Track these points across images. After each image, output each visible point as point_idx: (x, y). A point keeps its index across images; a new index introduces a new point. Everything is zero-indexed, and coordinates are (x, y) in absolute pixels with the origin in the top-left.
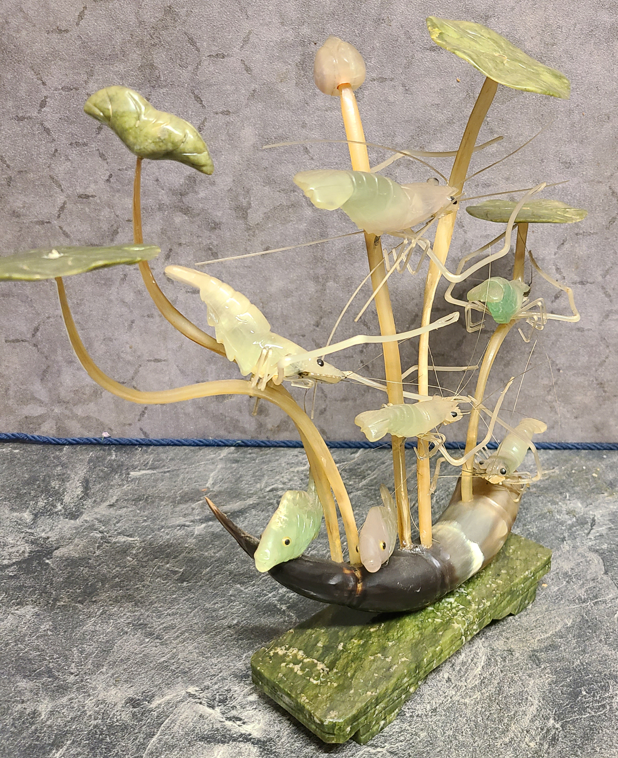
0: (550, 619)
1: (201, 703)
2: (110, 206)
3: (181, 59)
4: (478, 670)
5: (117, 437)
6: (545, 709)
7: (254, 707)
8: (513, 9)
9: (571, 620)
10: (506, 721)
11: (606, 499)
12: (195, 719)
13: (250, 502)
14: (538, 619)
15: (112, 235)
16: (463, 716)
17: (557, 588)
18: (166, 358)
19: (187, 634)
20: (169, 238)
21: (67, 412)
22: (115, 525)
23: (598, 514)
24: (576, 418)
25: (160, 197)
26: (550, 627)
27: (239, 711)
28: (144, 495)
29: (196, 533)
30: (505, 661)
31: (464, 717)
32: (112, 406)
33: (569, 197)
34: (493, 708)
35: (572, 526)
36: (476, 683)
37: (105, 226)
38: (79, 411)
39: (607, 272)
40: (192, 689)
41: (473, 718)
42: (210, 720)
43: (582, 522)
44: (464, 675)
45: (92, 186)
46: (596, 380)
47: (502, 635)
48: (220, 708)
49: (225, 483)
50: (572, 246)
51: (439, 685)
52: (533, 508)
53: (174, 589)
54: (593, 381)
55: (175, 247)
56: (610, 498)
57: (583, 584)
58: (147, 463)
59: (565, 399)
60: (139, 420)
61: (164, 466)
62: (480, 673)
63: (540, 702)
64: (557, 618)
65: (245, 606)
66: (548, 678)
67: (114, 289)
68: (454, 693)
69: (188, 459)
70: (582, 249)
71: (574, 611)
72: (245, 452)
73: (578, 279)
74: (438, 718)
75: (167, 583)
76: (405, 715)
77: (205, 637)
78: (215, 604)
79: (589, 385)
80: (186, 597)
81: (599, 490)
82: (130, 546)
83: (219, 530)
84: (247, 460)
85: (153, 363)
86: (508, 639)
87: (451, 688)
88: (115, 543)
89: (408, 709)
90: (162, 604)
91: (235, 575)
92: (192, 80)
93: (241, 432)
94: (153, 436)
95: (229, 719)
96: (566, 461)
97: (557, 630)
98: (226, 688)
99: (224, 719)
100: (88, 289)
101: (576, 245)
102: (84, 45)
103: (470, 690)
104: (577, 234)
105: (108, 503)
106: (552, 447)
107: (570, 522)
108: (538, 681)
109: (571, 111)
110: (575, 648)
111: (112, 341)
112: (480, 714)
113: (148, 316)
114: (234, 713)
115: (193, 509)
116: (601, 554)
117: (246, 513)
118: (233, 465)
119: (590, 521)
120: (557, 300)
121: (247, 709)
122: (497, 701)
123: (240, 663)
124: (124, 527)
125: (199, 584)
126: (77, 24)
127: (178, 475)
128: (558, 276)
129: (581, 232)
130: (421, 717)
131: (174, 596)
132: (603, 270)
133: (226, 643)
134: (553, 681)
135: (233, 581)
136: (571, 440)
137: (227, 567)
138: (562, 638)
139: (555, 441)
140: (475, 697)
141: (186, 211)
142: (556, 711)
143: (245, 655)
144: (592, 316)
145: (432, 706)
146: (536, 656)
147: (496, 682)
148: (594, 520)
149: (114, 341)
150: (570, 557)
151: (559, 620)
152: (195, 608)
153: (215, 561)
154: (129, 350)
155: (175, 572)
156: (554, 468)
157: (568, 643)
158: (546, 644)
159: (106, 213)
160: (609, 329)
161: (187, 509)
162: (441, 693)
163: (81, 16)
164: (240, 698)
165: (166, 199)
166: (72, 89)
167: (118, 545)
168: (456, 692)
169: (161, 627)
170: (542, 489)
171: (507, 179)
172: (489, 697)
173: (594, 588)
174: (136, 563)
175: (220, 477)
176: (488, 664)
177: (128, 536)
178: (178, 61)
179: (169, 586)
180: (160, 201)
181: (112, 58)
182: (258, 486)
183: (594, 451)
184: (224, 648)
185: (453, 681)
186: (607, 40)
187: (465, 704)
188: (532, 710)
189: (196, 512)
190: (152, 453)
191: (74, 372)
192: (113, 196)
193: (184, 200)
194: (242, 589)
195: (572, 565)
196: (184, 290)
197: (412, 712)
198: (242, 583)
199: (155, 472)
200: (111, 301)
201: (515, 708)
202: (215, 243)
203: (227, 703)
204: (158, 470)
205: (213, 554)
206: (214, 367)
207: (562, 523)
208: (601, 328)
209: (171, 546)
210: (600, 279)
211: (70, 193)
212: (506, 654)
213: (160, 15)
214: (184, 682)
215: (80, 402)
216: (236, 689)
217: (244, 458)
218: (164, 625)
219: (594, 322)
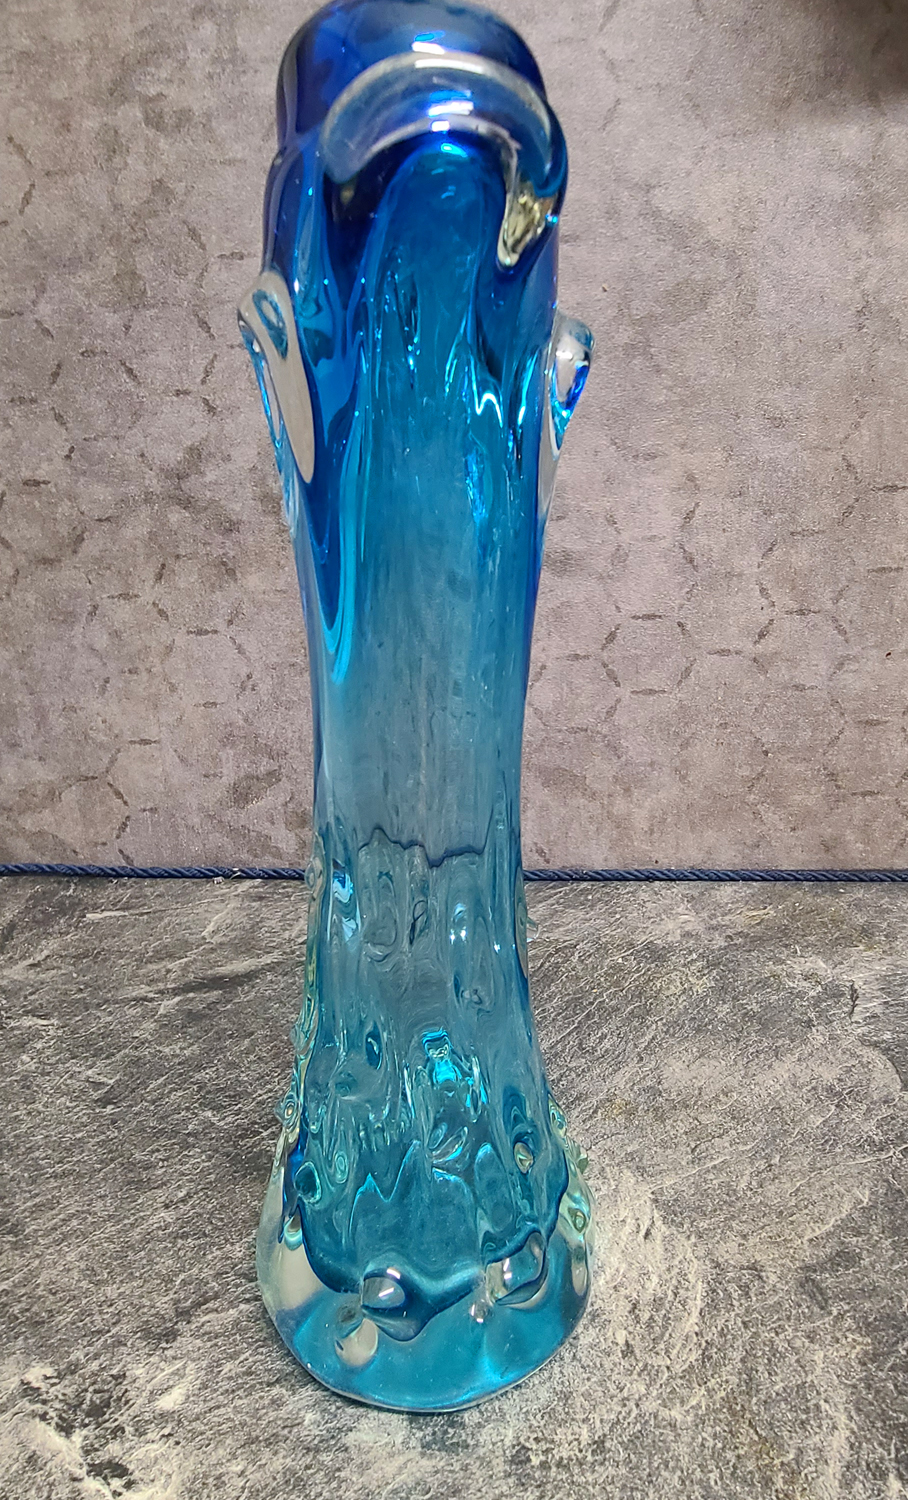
0: (823, 1188)
1: (43, 1417)
2: (72, 497)
3: (178, 262)
4: (691, 1323)
5: (84, 864)
6: (868, 1441)
7: (166, 1431)
8: (688, 174)
9: (867, 1192)
10: (780, 1484)
11: (864, 954)
12: (14, 1468)
13: (267, 959)
14: (798, 1190)
15: (75, 544)
16: (671, 1464)
17: (821, 1120)
18: (157, 738)
19: (75, 1222)
20: (160, 546)
21: (10, 825)
22: (26, 997)
23: (858, 978)
24: (793, 829)
25: (147, 482)
26: (827, 1206)
27: (127, 1445)
28: (95, 949)
29: (162, 1011)
30: (747, 1295)
31: (674, 1471)
32: (77, 815)
33: (780, 474)
34: (742, 1439)
35: (818, 1000)
36: (692, 1358)
37: (64, 530)
38: (28, 823)
39: (840, 593)
40: (37, 1374)
41: (698, 1474)
42: (50, 1475)
43: (834, 993)
44: (663, 1335)
45: (44, 465)
46: (825, 769)
47: (731, 1228)
48: (85, 1432)
49: (233, 930)
50: (785, 552)
51: (608, 1365)
52: (745, 970)
53: (85, 1118)
54: (819, 770)
55: (170, 561)
56: (869, 953)
57: (869, 1110)
58: (119, 901)
59: (776, 799)
60: (118, 837)
61: (145, 905)
62: (697, 1329)
63: (851, 1418)
64: (836, 1186)
65: (210, 1158)
66: (855, 1345)
67: (78, 629)
68: (643, 1390)
69: (183, 895)
70: (801, 557)
71: (868, 1170)
72: (276, 885)
73: (796, 607)
74: (611, 1471)
75: (77, 1106)
76: (529, 1460)
77: (111, 1229)
78: (153, 1152)
79: (813, 777)
80: (103, 1137)
81: (848, 941)
82: (37, 1035)
83: (201, 1007)
84: (276, 897)
85: (138, 746)
86: (744, 1237)
87: (635, 1377)
88: (12, 1029)
89: (537, 1440)
90: (50, 1152)
91: (209, 1092)
92: (195, 294)
93: (274, 857)
94: (139, 863)
95: (96, 1470)
96: (783, 897)
97: (843, 1216)
98: (114, 1372)
99: (85, 1468)
100: (40, 629)
101: (792, 551)
102: (32, 244)
103: (680, 1381)
104: (792, 534)
105: (31, 961)
106: (758, 878)
107: (812, 993)
108: (832, 1353)
109: (781, 337)
110: (892, 1262)
111: (76, 712)
112: (712, 1457)
113: (130, 672)
114: (114, 1449)
115: (168, 971)
116: (886, 1051)
117: (257, 978)
118: (254, 904)
119: (847, 991)
120: (762, 641)
121: (150, 1436)
122: (748, 1415)
123: (167, 1299)
124: (40, 1001)
125: (136, 1109)
126: (21, 212)
127: (161, 919)
128: (764, 602)
129: (799, 529)
130: (567, 1467)
131: (79, 1135)
132: (833, 592)
133: (150, 1246)
134: (866, 1353)
135: (200, 1105)
136: (786, 865)
137: (198, 1076)
138: (858, 1234)
139: (761, 868)
140: (694, 1403)
141: (187, 503)
142: (898, 1451)
143: (182, 1276)
144: (817, 665)
145: (592, 1430)
146: (813, 1281)
147: (737, 1355)
148: (854, 991)
149: (78, 711)
150: (831, 1057)
151: (842, 1190)
152: (112, 1160)
153: (179, 1064)
154: (102, 726)
155: (97, 1085)
156: (765, 908)
157: (874, 1246)
158: (828, 1251)
159: (64, 508)
160: (845, 686)
161: (158, 971)
162: (612, 1387)
163: (27, 200)
164: (140, 1401)
165: (154, 483)
166: (13, 315)
167: (16, 1032)
168: (648, 1386)
169: (29, 1204)
170: (755, 941)
171: (683, 446)
172: (729, 1402)
173: (893, 1119)
174: (33, 1068)
175: (227, 921)
176: (712, 1306)
177: (39, 1017)
178: (173, 266)
179: (76, 1113)
180: (146, 487)
181: (73, 264)
182: (286, 935)
183: (823, 883)
184: (142, 1258)
185: (637, 1351)
186: (837, 222)
187: (673, 1426)
188: (838, 1444)
189: (173, 976)
190: (132, 886)
191: (19, 760)
192: (77, 482)
193: (183, 486)
194: (214, 1120)
195: (837, 1071)
196: (184, 629)
197: (546, 1452)
198: (217, 1108)
199: (126, 914)
200: (73, 648)
201: (796, 1441)
202: (232, 554)
203: (106, 1417)
204: (131, 911)
205: (178, 1052)
206: (231, 752)
207: (800, 995)
208: (831, 684)
209: (108, 1036)
210: (829, 605)
211: (10, 477)
212: (747, 1275)
213: (145, 194)
214: (27, 1353)
215: (29, 808)
216: (138, 1372)
217: (273, 893)
218: (37, 1200)
219: (821, 676)
